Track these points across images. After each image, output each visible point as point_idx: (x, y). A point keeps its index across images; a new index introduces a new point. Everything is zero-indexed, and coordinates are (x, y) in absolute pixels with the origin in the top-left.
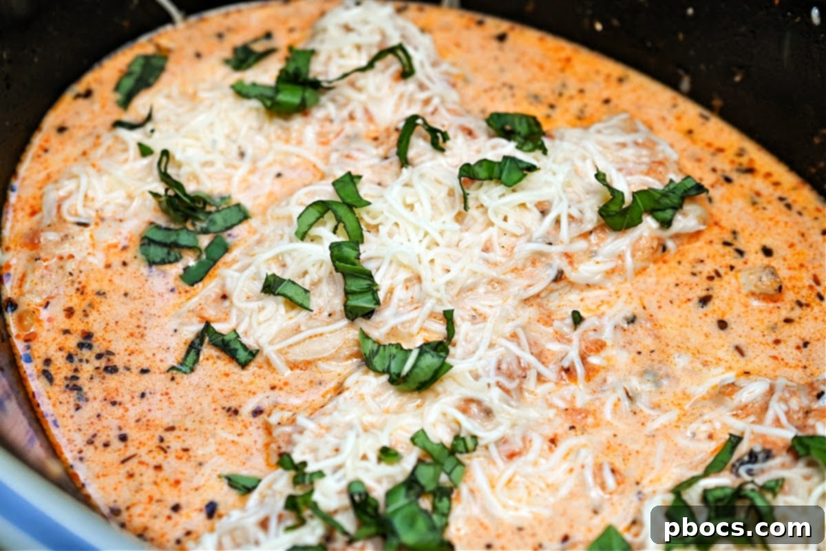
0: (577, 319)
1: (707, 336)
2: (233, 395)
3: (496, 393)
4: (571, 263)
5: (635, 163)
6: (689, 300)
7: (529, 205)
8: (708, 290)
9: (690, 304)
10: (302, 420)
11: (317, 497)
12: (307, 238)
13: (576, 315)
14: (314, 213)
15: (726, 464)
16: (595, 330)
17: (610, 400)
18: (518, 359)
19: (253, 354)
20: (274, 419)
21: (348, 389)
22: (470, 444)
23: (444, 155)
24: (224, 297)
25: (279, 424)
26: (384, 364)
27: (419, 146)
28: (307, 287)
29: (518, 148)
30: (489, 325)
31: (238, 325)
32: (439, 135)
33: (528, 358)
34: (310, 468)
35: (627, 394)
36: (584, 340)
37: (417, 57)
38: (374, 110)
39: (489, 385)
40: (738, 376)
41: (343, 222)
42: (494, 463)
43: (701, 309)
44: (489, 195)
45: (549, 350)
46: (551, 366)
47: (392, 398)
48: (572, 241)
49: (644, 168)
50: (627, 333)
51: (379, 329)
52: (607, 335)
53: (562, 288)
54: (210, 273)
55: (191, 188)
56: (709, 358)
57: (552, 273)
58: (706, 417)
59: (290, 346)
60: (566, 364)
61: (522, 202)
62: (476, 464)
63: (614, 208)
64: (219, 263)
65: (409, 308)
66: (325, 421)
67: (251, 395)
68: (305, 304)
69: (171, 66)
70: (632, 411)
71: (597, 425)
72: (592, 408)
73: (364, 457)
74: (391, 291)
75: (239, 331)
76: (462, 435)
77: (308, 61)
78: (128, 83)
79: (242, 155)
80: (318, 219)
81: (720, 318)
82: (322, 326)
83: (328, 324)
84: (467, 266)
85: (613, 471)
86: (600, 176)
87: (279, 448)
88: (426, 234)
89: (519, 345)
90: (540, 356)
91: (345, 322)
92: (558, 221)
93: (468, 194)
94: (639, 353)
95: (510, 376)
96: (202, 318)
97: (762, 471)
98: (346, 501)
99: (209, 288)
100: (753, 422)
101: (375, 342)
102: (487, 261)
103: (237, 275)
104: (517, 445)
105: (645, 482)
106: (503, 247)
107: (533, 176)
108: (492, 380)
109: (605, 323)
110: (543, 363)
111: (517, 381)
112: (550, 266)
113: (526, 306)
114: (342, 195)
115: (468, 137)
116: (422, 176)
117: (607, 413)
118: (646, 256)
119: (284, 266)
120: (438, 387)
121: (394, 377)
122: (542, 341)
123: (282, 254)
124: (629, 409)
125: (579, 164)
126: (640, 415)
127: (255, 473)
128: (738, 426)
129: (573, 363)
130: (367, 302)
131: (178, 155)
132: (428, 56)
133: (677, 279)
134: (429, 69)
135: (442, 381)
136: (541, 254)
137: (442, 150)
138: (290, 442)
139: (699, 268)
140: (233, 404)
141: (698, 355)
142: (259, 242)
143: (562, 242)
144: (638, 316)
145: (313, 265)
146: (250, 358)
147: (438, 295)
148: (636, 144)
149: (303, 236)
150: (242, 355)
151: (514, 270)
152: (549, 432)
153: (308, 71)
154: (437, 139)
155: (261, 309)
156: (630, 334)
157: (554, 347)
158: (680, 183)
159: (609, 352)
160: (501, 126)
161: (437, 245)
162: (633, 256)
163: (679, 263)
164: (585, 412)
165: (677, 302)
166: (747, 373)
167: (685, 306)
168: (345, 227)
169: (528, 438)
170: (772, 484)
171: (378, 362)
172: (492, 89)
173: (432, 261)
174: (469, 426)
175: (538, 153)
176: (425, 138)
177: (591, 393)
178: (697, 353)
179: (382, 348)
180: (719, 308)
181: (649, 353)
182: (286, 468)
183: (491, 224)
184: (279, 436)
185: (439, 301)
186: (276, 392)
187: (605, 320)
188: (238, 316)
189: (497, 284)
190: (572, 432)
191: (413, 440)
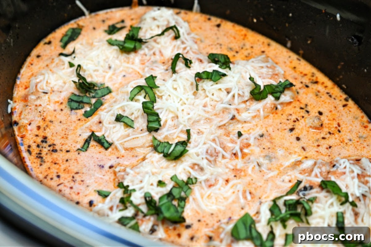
0: (240, 134)
1: (291, 143)
2: (102, 160)
3: (205, 161)
4: (238, 113)
5: (266, 74)
6: (285, 129)
7: (222, 90)
8: (293, 126)
9: (286, 131)
10: (128, 170)
11: (132, 198)
12: (134, 100)
13: (240, 133)
14: (137, 91)
15: (295, 191)
16: (247, 139)
17: (251, 166)
18: (215, 149)
19: (110, 144)
20: (117, 170)
21: (147, 159)
22: (194, 181)
23: (190, 70)
24: (100, 122)
25: (119, 171)
26: (162, 150)
27: (180, 65)
28: (133, 119)
29: (219, 67)
30: (204, 135)
31: (105, 133)
32: (188, 61)
33: (219, 149)
34: (130, 188)
35: (258, 164)
36: (242, 143)
37: (181, 31)
38: (163, 51)
39: (203, 158)
40: (303, 158)
41: (148, 94)
42: (203, 189)
43: (290, 133)
44: (207, 85)
45: (228, 146)
46: (228, 152)
47: (164, 162)
48: (239, 104)
49: (270, 76)
50: (259, 141)
51: (161, 136)
52: (251, 141)
53: (234, 122)
54: (95, 113)
55: (89, 80)
56: (291, 151)
57: (231, 116)
58: (289, 174)
59: (125, 142)
60: (234, 152)
61: (220, 88)
62: (196, 188)
63: (256, 91)
64: (99, 109)
65: (173, 128)
66: (137, 170)
67: (109, 160)
68: (132, 126)
69: (83, 32)
70: (259, 171)
71: (245, 175)
72: (243, 169)
73: (152, 185)
74: (166, 121)
75: (105, 135)
76: (191, 177)
77: (138, 32)
78: (66, 39)
79: (110, 68)
80: (138, 93)
81: (297, 136)
82: (138, 134)
83: (141, 134)
84: (197, 112)
85: (250, 193)
86: (251, 79)
87: (119, 180)
88: (181, 100)
89: (216, 144)
90: (224, 148)
91: (147, 133)
92: (234, 96)
93: (198, 85)
94: (264, 149)
95: (211, 156)
96: (91, 130)
97: (309, 194)
98: (143, 201)
99: (94, 119)
100: (307, 176)
101: (158, 141)
102: (205, 111)
103: (105, 114)
104: (213, 182)
105: (263, 197)
106: (211, 105)
107: (225, 78)
108: (204, 156)
109: (251, 137)
110: (225, 151)
111: (214, 158)
112: (229, 113)
113: (220, 129)
114: (148, 84)
115: (200, 63)
116: (181, 77)
117: (250, 171)
118: (269, 111)
119: (124, 111)
120: (183, 159)
121: (165, 154)
122: (225, 143)
123: (123, 106)
124: (258, 170)
125: (244, 74)
126: (262, 172)
127: (109, 190)
128: (300, 177)
129: (237, 151)
130: (156, 125)
131: (84, 66)
132: (186, 31)
133: (281, 121)
134: (186, 36)
135: (184, 156)
136: (226, 109)
137: (189, 67)
138: (123, 178)
139: (290, 117)
140: (102, 163)
141: (287, 150)
142: (115, 102)
143: (235, 104)
144: (264, 134)
145: (136, 111)
146: (109, 146)
147: (185, 123)
148: (267, 67)
149: (132, 99)
150: (106, 145)
151: (215, 115)
152: (226, 177)
153: (138, 35)
154: (188, 63)
155: (114, 127)
156: (261, 141)
157: (230, 145)
158: (283, 83)
159: (251, 148)
160: (213, 59)
161: (185, 104)
162: (264, 111)
163: (282, 115)
164: (241, 170)
165: (280, 130)
166: (306, 157)
167: (283, 131)
168: (149, 96)
169: (217, 179)
170: (312, 199)
171: (159, 149)
172: (212, 45)
173: (183, 110)
174: (194, 174)
175: (228, 69)
176: (183, 63)
177: (244, 163)
178: (287, 149)
179: (161, 144)
180: (297, 133)
181: (268, 149)
182: (121, 188)
183: (207, 96)
184: (119, 176)
185: (185, 126)
186: (119, 159)
187: (251, 135)
188: (105, 130)
189: (208, 120)
190: (235, 178)
191: (171, 178)
